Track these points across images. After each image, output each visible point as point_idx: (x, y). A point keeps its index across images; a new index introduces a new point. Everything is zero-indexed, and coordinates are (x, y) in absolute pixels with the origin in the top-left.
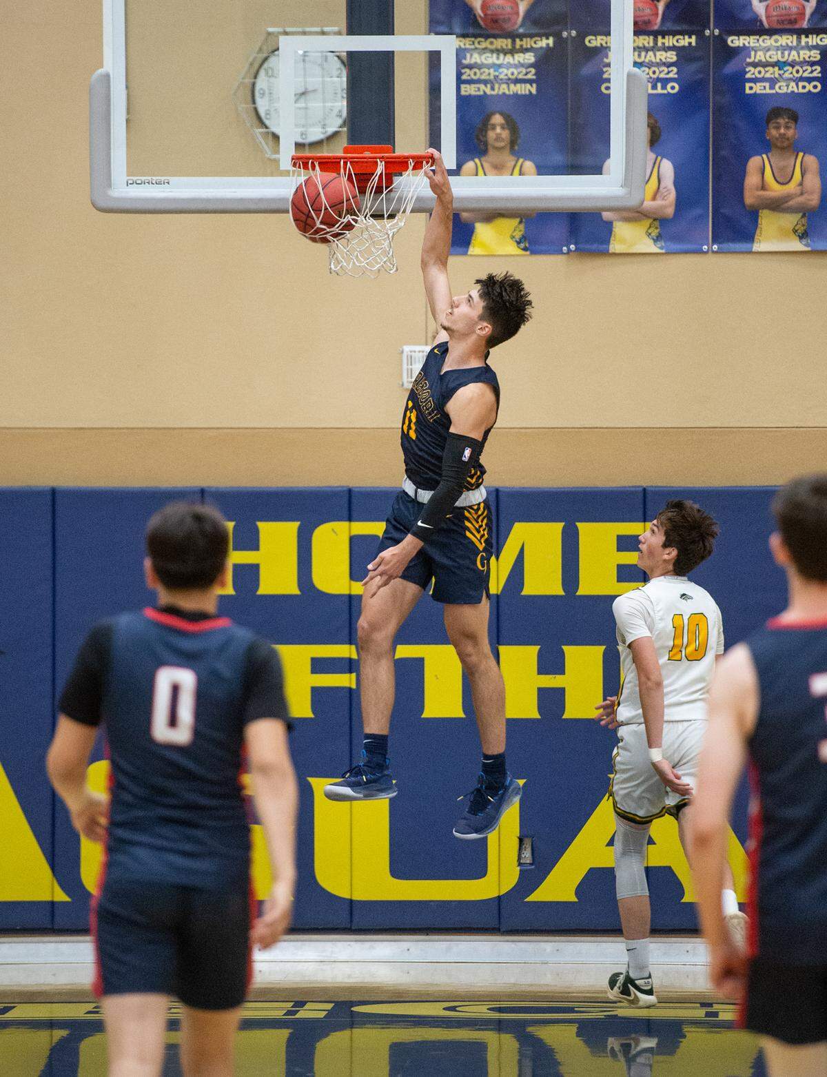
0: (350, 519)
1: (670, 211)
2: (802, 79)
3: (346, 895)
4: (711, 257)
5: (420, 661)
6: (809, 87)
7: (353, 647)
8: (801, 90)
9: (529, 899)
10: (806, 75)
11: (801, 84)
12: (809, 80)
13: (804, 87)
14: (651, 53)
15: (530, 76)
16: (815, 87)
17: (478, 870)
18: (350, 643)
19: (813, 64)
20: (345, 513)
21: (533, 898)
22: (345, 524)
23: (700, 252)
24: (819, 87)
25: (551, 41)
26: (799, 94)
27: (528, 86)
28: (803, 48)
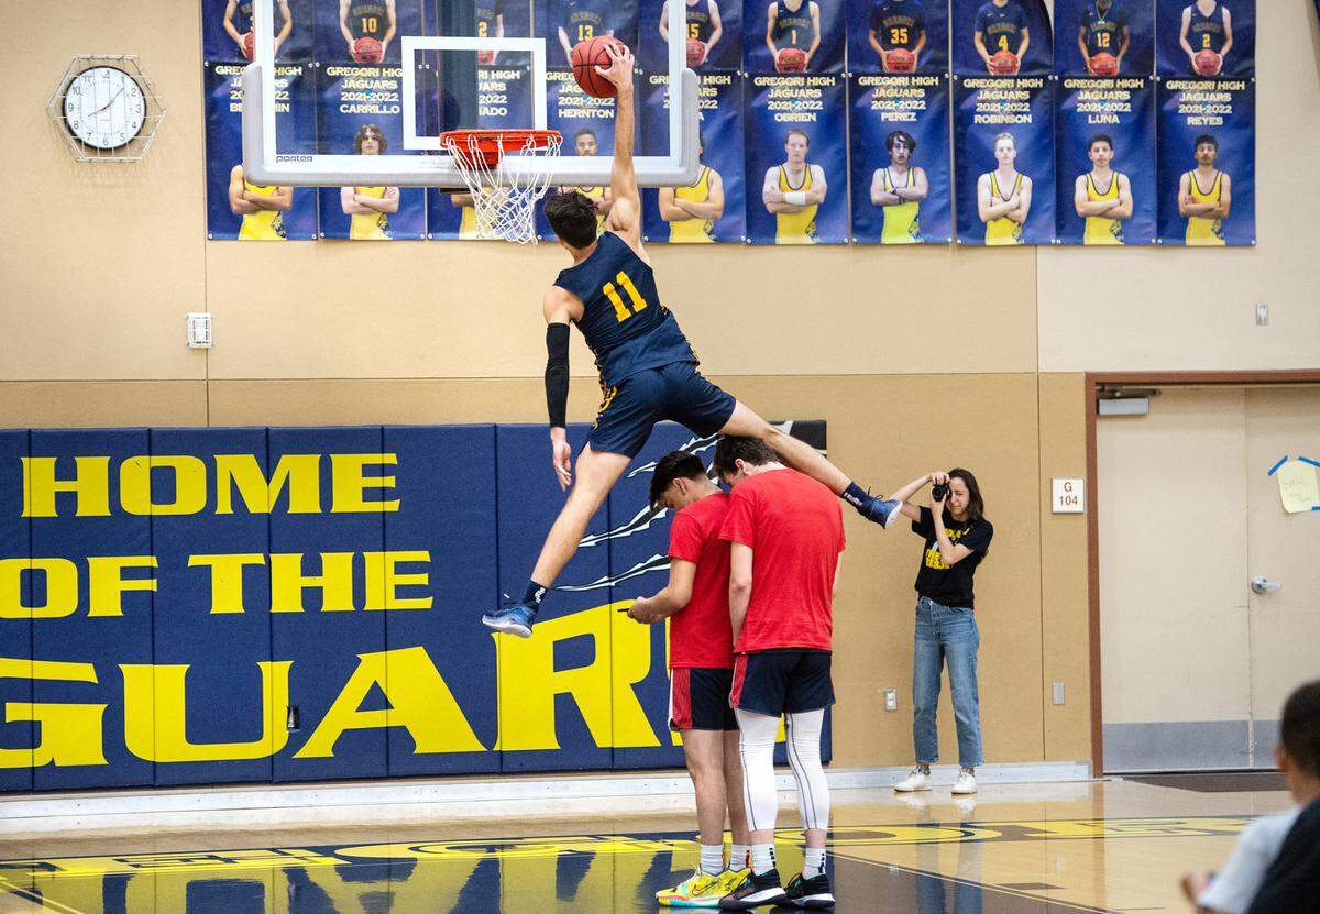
0: (150, 454)
1: (395, 207)
2: (493, 105)
3: (150, 758)
4: (427, 243)
5: (208, 569)
6: (498, 111)
7: (154, 558)
8: (492, 114)
9: (295, 756)
10: (495, 102)
11: (492, 109)
12: (499, 106)
13: (494, 112)
14: (377, 82)
15: (285, 98)
16: (503, 112)
17: (255, 734)
18: (152, 555)
19: (500, 94)
20: (146, 449)
21: (298, 755)
22: (147, 458)
23: (418, 239)
24: (506, 112)
25: (300, 70)
26: (489, 117)
27: (283, 105)
28: (492, 81)
